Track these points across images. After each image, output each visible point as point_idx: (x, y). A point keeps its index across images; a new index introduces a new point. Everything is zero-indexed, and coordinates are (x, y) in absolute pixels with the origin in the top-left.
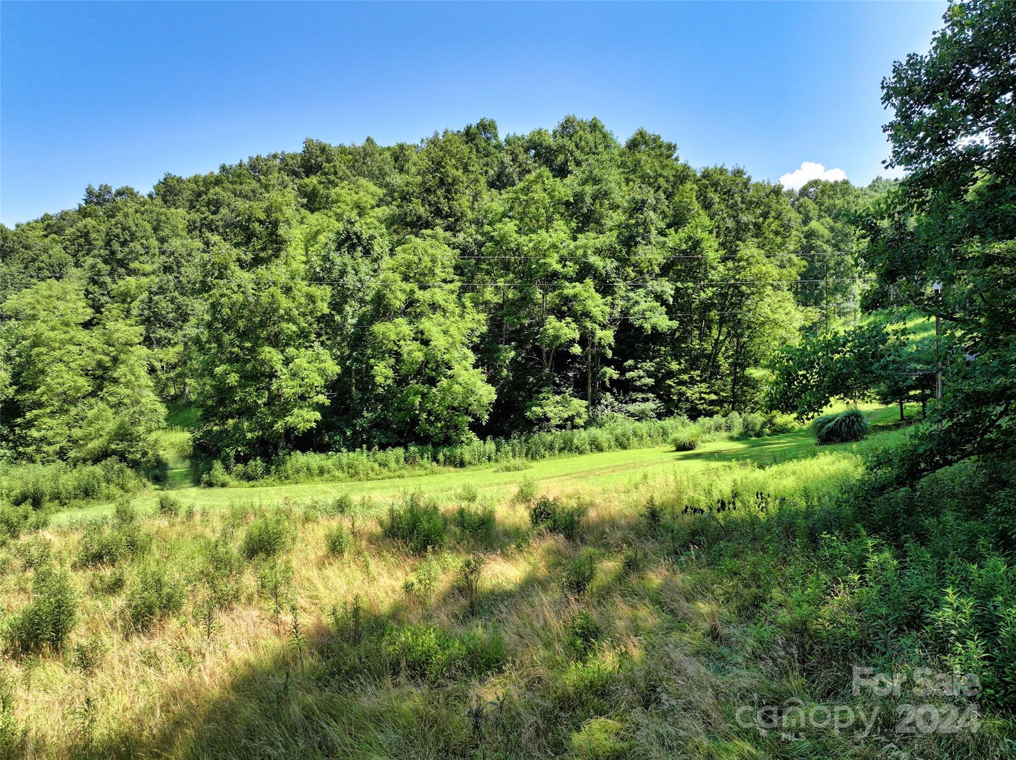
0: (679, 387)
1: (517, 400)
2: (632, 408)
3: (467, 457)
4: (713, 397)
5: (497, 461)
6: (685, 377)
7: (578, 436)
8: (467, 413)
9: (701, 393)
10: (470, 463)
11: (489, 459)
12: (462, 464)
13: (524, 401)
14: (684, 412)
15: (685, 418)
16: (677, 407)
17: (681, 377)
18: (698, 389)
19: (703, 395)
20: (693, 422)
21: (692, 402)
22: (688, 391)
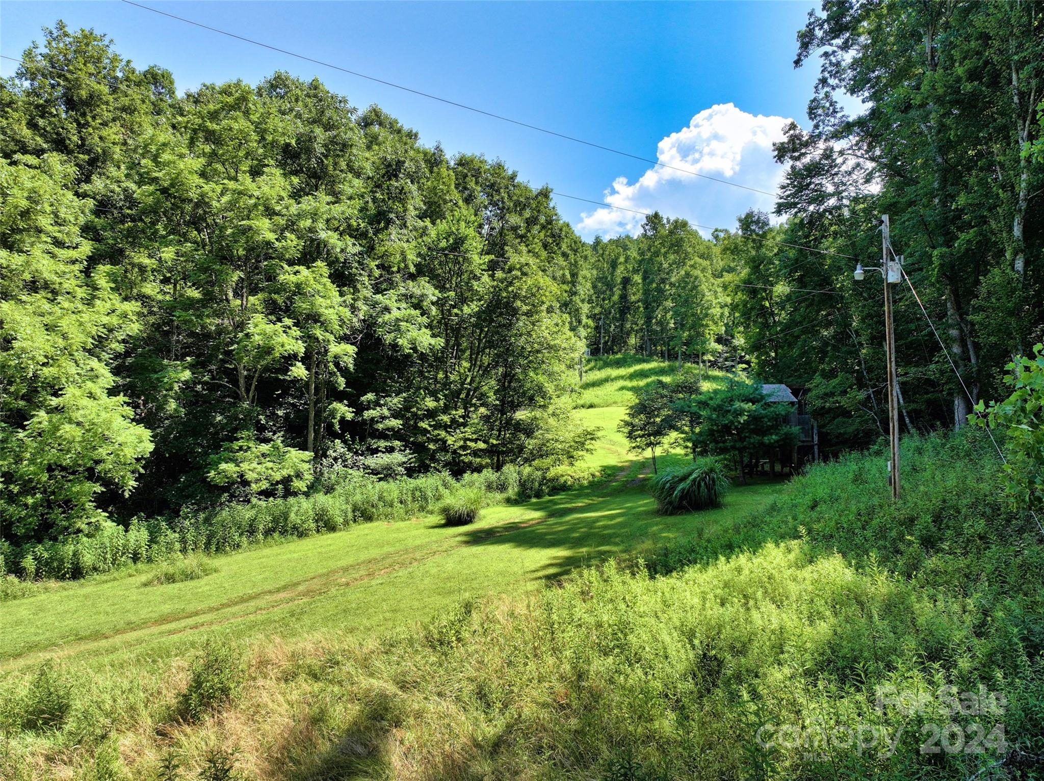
1: (192, 452)
2: (372, 461)
3: (88, 559)
4: (482, 445)
5: (150, 560)
6: (445, 418)
7: (295, 509)
8: (91, 475)
9: (466, 440)
10: (95, 569)
11: (136, 558)
12: (77, 573)
13: (206, 454)
14: (443, 467)
15: (446, 474)
16: (433, 459)
17: (440, 418)
18: (461, 435)
19: (468, 443)
20: (457, 480)
21: (455, 452)
22: (448, 437)
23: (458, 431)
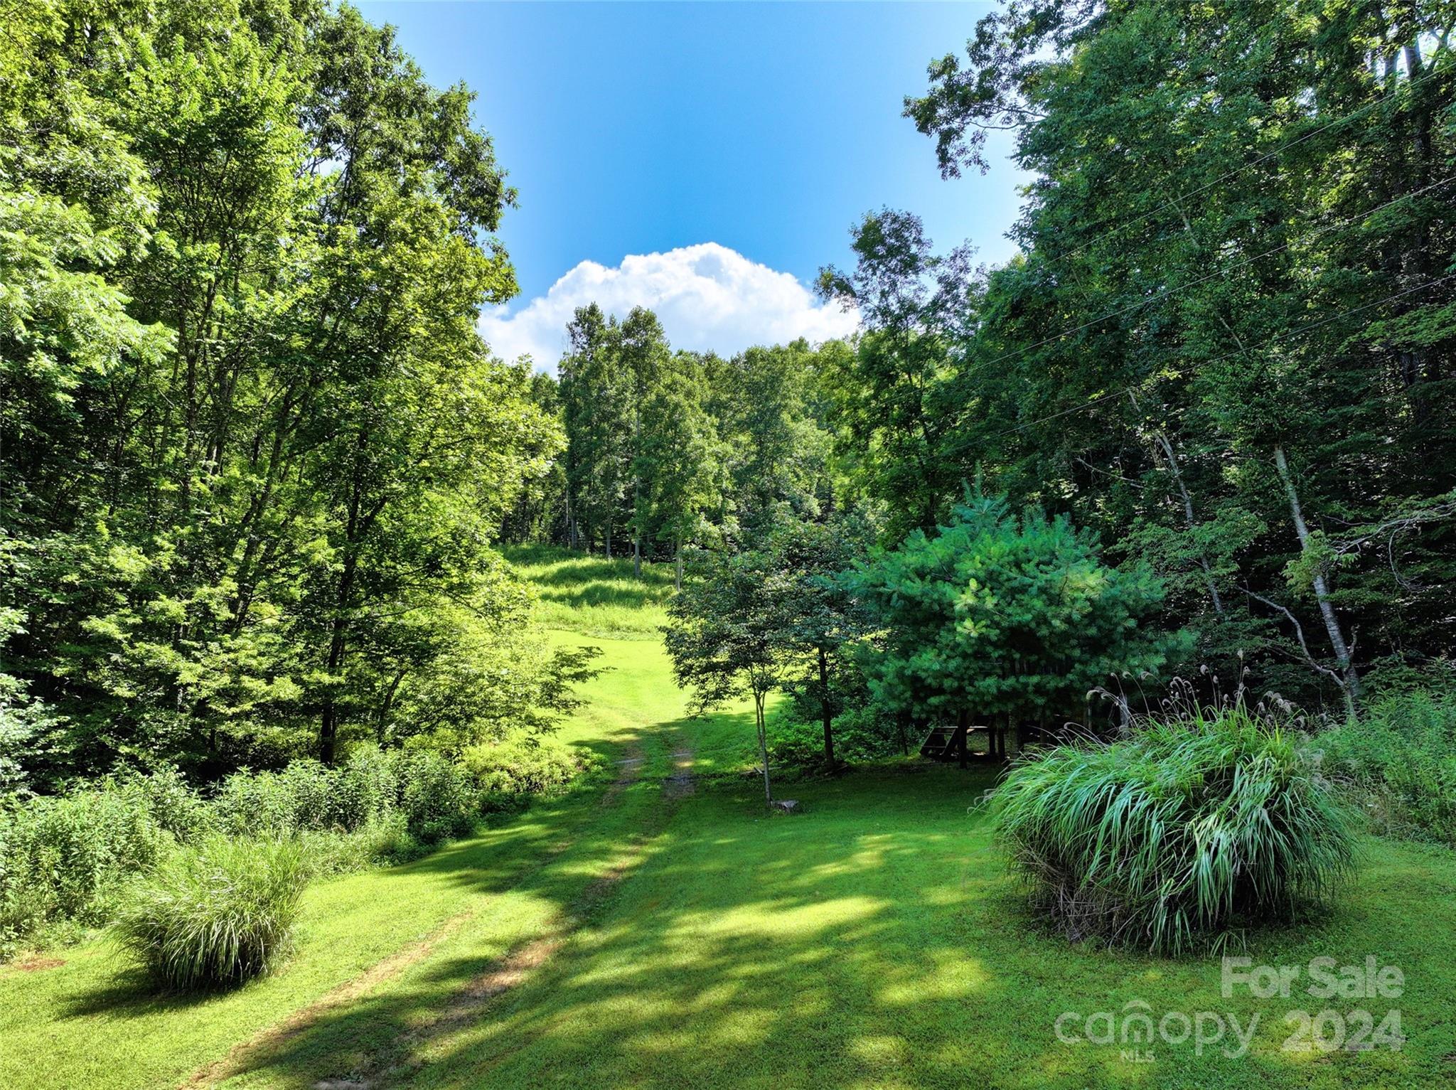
0: (142, 647)
4: (286, 689)
6: (174, 607)
9: (240, 671)
14: (161, 755)
15: (168, 778)
16: (127, 730)
17: (156, 605)
18: (224, 657)
19: (247, 681)
20: (207, 795)
21: (201, 708)
22: (182, 664)
23: (214, 646)
